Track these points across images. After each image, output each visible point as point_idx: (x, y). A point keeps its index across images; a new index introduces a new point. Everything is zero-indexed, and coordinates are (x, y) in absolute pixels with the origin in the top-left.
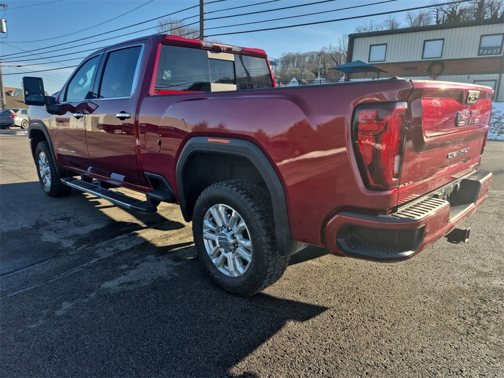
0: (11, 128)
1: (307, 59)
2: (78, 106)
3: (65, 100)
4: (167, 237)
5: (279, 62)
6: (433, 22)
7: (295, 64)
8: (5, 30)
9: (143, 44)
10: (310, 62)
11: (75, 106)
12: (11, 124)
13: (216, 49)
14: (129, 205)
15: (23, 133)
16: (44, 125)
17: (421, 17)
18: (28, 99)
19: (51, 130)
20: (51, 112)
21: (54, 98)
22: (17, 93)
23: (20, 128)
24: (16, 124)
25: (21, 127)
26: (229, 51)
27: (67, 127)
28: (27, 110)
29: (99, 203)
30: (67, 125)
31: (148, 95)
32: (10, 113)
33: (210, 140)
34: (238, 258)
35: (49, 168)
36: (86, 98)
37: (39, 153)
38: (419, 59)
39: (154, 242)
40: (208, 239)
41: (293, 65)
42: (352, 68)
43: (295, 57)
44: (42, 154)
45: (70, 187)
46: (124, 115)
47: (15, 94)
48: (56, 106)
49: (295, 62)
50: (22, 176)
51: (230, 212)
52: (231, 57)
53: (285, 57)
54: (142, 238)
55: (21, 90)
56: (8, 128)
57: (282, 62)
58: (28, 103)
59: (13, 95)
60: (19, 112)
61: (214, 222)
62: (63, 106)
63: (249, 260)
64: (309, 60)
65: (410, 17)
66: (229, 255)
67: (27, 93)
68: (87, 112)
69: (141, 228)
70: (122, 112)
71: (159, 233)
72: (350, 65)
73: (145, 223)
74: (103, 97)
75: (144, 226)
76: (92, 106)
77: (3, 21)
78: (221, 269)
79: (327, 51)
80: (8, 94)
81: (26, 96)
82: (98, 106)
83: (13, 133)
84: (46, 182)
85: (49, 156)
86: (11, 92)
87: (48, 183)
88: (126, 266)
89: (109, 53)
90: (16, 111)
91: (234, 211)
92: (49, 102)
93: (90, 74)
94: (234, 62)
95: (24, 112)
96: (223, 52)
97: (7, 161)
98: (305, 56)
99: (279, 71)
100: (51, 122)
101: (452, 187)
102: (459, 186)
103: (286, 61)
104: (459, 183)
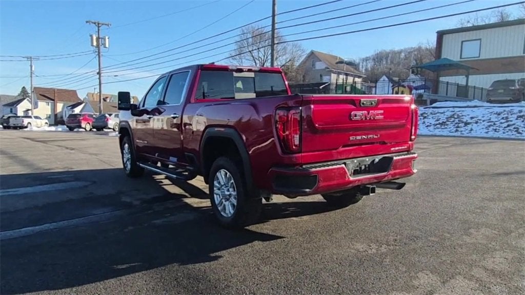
0: (105, 130)
1: (403, 55)
2: (152, 110)
3: (143, 106)
4: (201, 202)
5: (370, 59)
7: (389, 61)
8: (107, 46)
9: (190, 71)
10: (406, 58)
11: (150, 110)
12: (106, 127)
13: (240, 71)
14: (175, 176)
15: (114, 134)
16: (129, 125)
18: (120, 106)
19: (133, 129)
20: (133, 114)
21: (137, 105)
22: (112, 99)
23: (112, 130)
24: (110, 126)
25: (114, 129)
26: (250, 70)
27: (149, 127)
28: (118, 115)
29: (162, 182)
30: (148, 125)
31: (190, 102)
32: (105, 117)
33: (216, 129)
34: (231, 204)
35: (130, 155)
36: (157, 105)
37: (125, 144)
38: (520, 53)
39: (192, 205)
40: (217, 194)
41: (387, 62)
42: (439, 66)
43: (389, 53)
44: (126, 145)
45: (143, 168)
46: (175, 116)
47: (110, 100)
48: (136, 111)
49: (389, 58)
50: (112, 164)
51: (226, 174)
52: (252, 75)
53: (377, 54)
54: (186, 202)
55: (116, 96)
56: (103, 130)
57: (374, 59)
58: (120, 109)
59: (108, 101)
60: (113, 116)
61: (219, 183)
62: (142, 110)
63: (236, 204)
64: (405, 56)
66: (227, 203)
67: (120, 102)
68: (157, 114)
69: (186, 197)
70: (175, 114)
71: (197, 200)
72: (439, 62)
73: (190, 195)
74: (168, 104)
75: (189, 196)
76: (162, 110)
77: (107, 37)
78: (222, 213)
79: (423, 47)
80: (105, 100)
81: (119, 104)
82: (165, 110)
83: (107, 134)
84: (127, 166)
85: (130, 147)
86: (107, 98)
87: (129, 167)
88: (169, 215)
89: (172, 75)
90: (110, 115)
91: (228, 173)
92: (133, 108)
93: (160, 88)
94: (254, 78)
95: (117, 116)
96: (245, 71)
97: (101, 154)
98: (400, 52)
99: (370, 69)
100: (133, 123)
101: (368, 160)
102: (377, 160)
103: (379, 58)
104: (377, 159)
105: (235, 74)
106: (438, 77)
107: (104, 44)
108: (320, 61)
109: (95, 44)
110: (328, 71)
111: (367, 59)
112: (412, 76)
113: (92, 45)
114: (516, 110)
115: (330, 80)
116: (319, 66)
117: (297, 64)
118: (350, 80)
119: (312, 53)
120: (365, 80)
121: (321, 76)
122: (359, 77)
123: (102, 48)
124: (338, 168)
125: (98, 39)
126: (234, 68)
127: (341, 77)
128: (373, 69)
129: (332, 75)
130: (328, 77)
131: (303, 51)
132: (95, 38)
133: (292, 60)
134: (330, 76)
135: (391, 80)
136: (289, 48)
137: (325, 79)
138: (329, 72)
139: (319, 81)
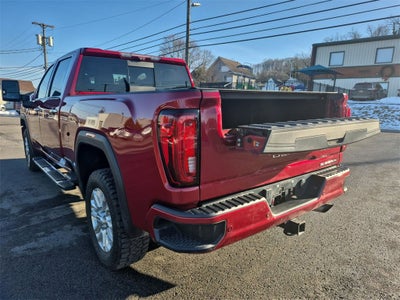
1: (284, 64)
3: (37, 97)
5: (261, 65)
6: (391, 33)
7: (274, 68)
8: (52, 45)
10: (286, 65)
13: (136, 59)
14: (58, 183)
17: (380, 30)
26: (148, 60)
31: (69, 95)
33: (87, 134)
34: (108, 237)
38: (372, 63)
41: (272, 68)
42: (313, 71)
43: (274, 62)
46: (53, 111)
49: (274, 65)
52: (151, 65)
53: (266, 62)
57: (263, 66)
61: (96, 204)
63: (112, 240)
65: (370, 29)
66: (104, 233)
67: (4, 92)
72: (313, 68)
77: (51, 37)
78: (100, 243)
79: (299, 57)
81: (3, 94)
89: (59, 62)
92: (24, 99)
94: (153, 69)
96: (142, 61)
98: (283, 61)
99: (260, 73)
101: (293, 182)
102: (304, 181)
103: (267, 65)
104: (304, 179)
105: (130, 63)
106: (312, 79)
107: (49, 43)
108: (225, 65)
109: (41, 42)
111: (258, 66)
112: (291, 79)
113: (38, 43)
114: (373, 106)
115: (232, 80)
116: (224, 69)
117: (208, 67)
118: (247, 80)
119: (219, 59)
120: (257, 82)
121: (225, 77)
122: (254, 79)
123: (47, 46)
124: (257, 205)
125: (43, 38)
126: (129, 55)
127: (241, 78)
128: (263, 73)
129: (234, 76)
130: (230, 78)
131: (212, 57)
132: (40, 37)
133: (204, 64)
134: (232, 77)
135: (276, 82)
136: (202, 54)
137: (228, 79)
138: (231, 74)
139: (224, 81)
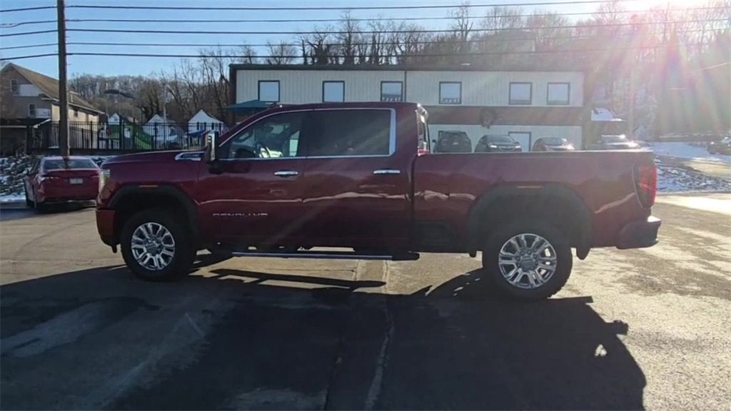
9: (392, 110)
33: (521, 187)
46: (389, 172)
63: (553, 270)
66: (529, 273)
70: (385, 169)
78: (519, 286)
91: (538, 237)
108: (30, 83)
110: (45, 101)
115: (50, 114)
116: (27, 91)
119: (11, 69)
121: (32, 107)
122: (94, 114)
129: (53, 106)
130: (46, 110)
134: (51, 108)
137: (41, 113)
138: (47, 102)
139: (29, 115)
